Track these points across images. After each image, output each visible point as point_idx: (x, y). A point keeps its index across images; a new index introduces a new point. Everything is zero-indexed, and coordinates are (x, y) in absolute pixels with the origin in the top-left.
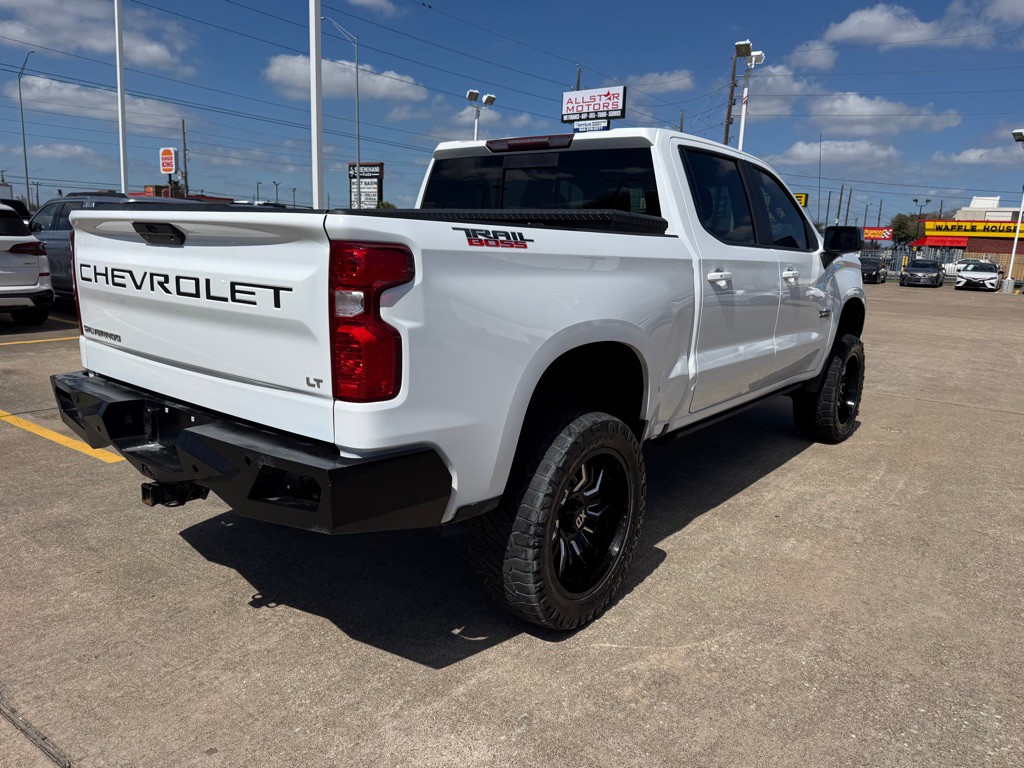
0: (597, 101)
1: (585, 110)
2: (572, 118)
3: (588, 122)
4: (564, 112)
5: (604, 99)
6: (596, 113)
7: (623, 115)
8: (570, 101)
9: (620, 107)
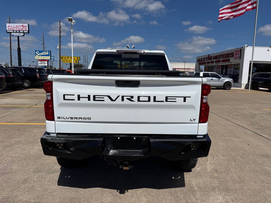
0: (19, 27)
1: (15, 29)
2: (10, 31)
3: (16, 33)
4: (7, 29)
5: (21, 27)
6: (19, 31)
7: (29, 32)
8: (9, 26)
9: (28, 30)
